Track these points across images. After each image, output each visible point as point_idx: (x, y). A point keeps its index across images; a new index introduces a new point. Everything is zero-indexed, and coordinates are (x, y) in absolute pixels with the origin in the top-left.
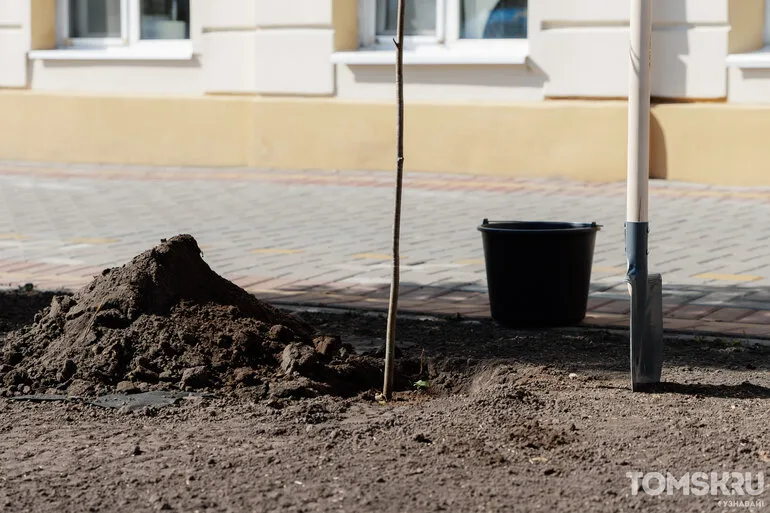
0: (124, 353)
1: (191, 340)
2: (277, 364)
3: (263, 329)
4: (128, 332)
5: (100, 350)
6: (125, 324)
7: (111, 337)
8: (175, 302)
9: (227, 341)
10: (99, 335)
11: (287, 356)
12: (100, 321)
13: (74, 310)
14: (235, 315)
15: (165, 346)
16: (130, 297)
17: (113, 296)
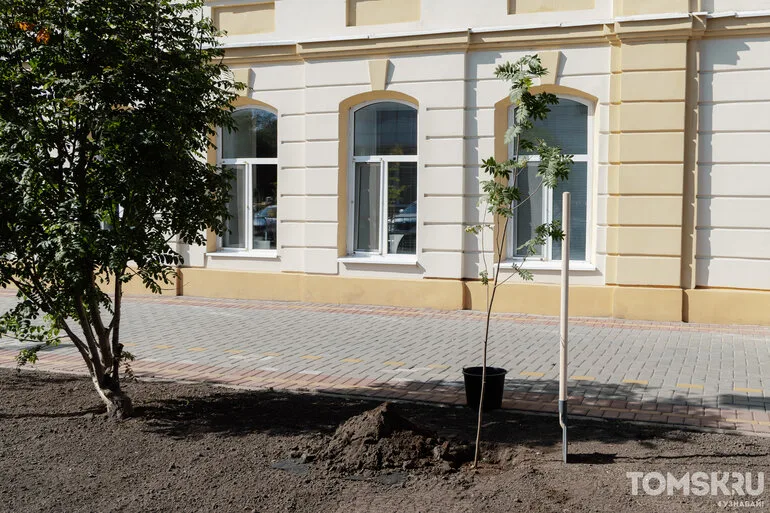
0: (380, 455)
1: (401, 448)
2: (432, 455)
3: (424, 440)
4: (378, 446)
5: (370, 455)
6: (376, 442)
7: (373, 449)
8: (393, 432)
9: (414, 447)
10: (367, 447)
11: (436, 451)
12: (366, 442)
13: (354, 437)
14: (414, 435)
15: (394, 451)
16: (377, 432)
17: (370, 431)
